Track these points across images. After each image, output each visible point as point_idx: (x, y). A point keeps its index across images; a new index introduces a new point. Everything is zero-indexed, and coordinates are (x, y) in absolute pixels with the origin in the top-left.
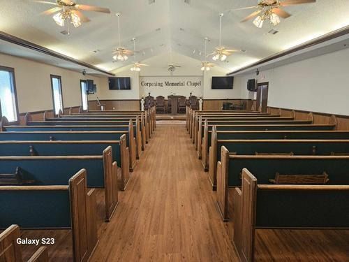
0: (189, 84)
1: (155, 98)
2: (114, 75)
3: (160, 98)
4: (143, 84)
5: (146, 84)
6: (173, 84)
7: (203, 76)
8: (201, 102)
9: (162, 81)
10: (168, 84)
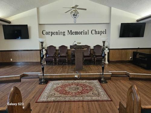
0: (93, 32)
1: (57, 48)
2: (10, 22)
3: (63, 47)
4: (44, 33)
5: (48, 33)
6: (76, 33)
7: (109, 24)
8: (106, 51)
9: (65, 29)
10: (71, 33)
